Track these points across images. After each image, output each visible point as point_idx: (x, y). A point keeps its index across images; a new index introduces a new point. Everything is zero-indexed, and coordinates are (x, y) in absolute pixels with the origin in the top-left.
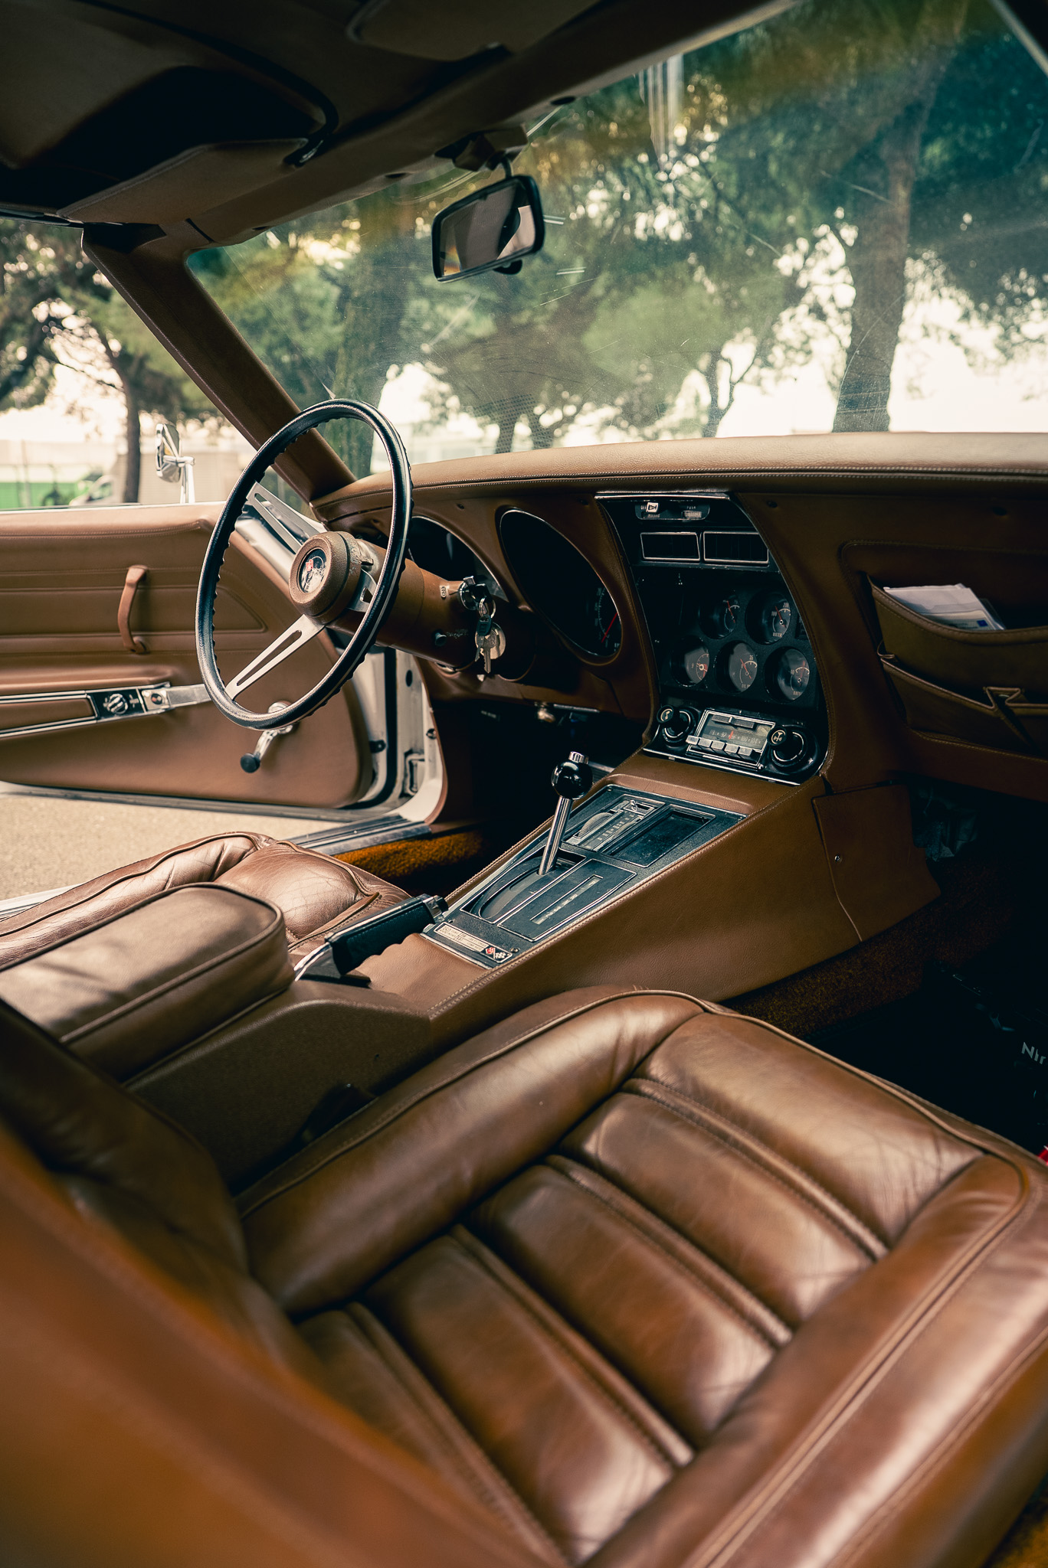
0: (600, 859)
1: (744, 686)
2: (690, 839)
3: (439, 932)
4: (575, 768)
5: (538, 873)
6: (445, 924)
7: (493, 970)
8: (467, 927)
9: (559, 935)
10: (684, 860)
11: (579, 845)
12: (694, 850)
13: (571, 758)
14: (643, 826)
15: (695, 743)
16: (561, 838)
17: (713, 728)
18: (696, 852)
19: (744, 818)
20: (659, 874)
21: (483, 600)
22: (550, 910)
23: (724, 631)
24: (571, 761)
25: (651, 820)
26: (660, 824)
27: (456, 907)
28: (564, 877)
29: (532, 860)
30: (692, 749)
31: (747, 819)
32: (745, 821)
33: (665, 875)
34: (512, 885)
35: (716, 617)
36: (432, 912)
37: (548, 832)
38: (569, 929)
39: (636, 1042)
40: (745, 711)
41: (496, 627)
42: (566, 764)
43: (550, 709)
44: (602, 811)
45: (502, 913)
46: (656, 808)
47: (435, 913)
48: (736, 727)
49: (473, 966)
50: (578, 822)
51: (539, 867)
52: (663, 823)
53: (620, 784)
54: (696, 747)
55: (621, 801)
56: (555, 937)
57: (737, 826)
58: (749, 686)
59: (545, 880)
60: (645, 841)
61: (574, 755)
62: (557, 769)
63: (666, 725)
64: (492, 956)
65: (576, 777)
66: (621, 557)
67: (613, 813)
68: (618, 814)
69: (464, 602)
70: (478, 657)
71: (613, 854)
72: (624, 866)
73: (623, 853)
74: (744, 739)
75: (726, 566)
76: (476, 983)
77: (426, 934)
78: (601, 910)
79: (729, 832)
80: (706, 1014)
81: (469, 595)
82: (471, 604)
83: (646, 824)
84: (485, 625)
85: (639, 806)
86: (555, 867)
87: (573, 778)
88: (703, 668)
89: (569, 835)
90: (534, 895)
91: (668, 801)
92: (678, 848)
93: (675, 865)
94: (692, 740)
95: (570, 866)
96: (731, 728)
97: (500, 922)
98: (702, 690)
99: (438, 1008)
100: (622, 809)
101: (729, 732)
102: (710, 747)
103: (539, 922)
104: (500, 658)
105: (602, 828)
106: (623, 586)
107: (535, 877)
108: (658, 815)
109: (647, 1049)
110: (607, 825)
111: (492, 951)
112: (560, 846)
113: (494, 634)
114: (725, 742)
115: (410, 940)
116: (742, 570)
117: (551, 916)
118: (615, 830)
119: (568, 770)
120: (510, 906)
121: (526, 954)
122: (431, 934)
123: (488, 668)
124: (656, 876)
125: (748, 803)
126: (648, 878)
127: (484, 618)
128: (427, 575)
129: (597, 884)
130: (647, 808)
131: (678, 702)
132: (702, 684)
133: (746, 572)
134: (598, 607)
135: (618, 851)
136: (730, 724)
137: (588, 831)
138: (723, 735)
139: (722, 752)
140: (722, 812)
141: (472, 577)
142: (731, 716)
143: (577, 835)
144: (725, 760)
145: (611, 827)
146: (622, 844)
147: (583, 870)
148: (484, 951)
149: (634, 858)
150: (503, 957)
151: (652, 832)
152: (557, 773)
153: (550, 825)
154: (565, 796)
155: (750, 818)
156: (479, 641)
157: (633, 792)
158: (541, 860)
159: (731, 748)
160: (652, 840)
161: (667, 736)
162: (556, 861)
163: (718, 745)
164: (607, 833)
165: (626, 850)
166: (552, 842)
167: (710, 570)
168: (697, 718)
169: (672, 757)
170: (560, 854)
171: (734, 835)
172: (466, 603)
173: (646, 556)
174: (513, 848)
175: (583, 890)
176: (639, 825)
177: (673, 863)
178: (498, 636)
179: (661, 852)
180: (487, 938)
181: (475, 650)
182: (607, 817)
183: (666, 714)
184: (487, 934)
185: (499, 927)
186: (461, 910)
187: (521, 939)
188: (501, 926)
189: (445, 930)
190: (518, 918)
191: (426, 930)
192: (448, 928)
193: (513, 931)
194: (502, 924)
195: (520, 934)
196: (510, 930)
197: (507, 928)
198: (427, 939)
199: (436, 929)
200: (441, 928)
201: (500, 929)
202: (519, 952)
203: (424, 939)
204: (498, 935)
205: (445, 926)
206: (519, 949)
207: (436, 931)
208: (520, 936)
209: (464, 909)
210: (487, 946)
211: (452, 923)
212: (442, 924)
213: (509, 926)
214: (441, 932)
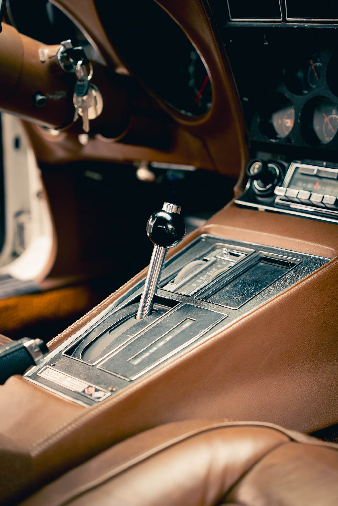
0: (193, 303)
1: (327, 139)
2: (278, 282)
3: (42, 375)
4: (169, 218)
5: (135, 318)
6: (47, 368)
7: (92, 407)
8: (67, 370)
9: (154, 373)
10: (271, 301)
11: (175, 291)
12: (281, 292)
13: (164, 208)
14: (234, 271)
15: (283, 194)
16: (157, 285)
17: (299, 180)
18: (283, 294)
19: (328, 261)
20: (249, 315)
21: (80, 62)
22: (145, 351)
23: (309, 88)
24: (164, 211)
25: (242, 266)
26: (250, 270)
27: (59, 351)
28: (160, 320)
29: (130, 306)
30: (281, 200)
31: (331, 263)
32: (329, 264)
33: (254, 316)
34: (111, 329)
35: (300, 74)
36: (33, 354)
37: (145, 281)
38: (163, 368)
39: (226, 471)
40: (329, 163)
41: (93, 88)
42: (160, 214)
43: (150, 168)
44: (196, 259)
45: (101, 356)
46: (246, 255)
47: (37, 356)
48: (321, 178)
49: (73, 405)
50: (173, 270)
51: (137, 312)
52: (253, 269)
53: (213, 234)
54: (285, 198)
55: (214, 249)
56: (150, 376)
57: (321, 269)
58: (331, 139)
59: (142, 324)
60: (236, 285)
61: (167, 206)
62: (151, 219)
63: (256, 177)
64: (91, 395)
65: (170, 227)
66: (209, 19)
67: (206, 260)
68: (211, 262)
69: (62, 65)
70: (76, 117)
71: (206, 298)
72: (215, 309)
73: (215, 297)
74: (329, 189)
75: (306, 25)
76: (76, 420)
77: (30, 377)
78: (193, 349)
79: (314, 274)
80: (292, 444)
81: (67, 58)
82: (70, 67)
83: (237, 269)
84: (82, 86)
85: (231, 254)
86: (151, 312)
87: (167, 227)
88: (289, 123)
89: (165, 282)
90: (132, 338)
91: (258, 248)
92: (266, 290)
93: (263, 306)
94: (279, 191)
95: (165, 311)
96: (316, 179)
97: (99, 363)
98: (288, 144)
99: (39, 445)
100: (215, 257)
101: (314, 183)
102: (297, 197)
103: (136, 362)
104: (98, 118)
105: (196, 275)
106: (212, 46)
107: (132, 322)
108: (248, 262)
109: (236, 476)
110: (201, 272)
111: (92, 390)
112: (156, 291)
113: (91, 95)
114: (311, 192)
115: (12, 381)
116: (321, 28)
117: (147, 357)
118: (209, 276)
119: (162, 221)
120: (109, 348)
121: (123, 392)
122: (35, 377)
123: (86, 127)
124: (246, 316)
125: (332, 247)
126: (238, 319)
127: (83, 80)
128: (26, 40)
129: (191, 326)
130: (238, 256)
131: (266, 156)
132: (288, 139)
133: (325, 29)
134: (191, 69)
135: (210, 296)
136: (316, 176)
137: (182, 278)
138: (310, 186)
139: (308, 202)
140: (308, 257)
141: (69, 41)
142: (315, 168)
143: (173, 282)
144: (311, 209)
145: (205, 274)
146: (214, 289)
147: (178, 313)
148: (84, 391)
149: (226, 302)
150: (101, 396)
151: (243, 277)
152: (151, 223)
153: (146, 275)
154: (160, 245)
155: (334, 261)
156: (78, 102)
157: (225, 241)
158: (138, 306)
159: (316, 198)
160: (243, 284)
161: (256, 188)
162: (152, 306)
163: (304, 196)
164: (201, 280)
165: (218, 294)
166: (148, 288)
167: (292, 29)
168: (284, 171)
169: (262, 208)
170: (156, 299)
171: (319, 277)
172: (65, 66)
173: (232, 18)
174: (113, 295)
175: (177, 331)
176: (231, 270)
177: (261, 305)
178: (95, 97)
179: (251, 294)
180: (88, 378)
181: (73, 110)
182: (201, 264)
183: (256, 168)
184: (87, 375)
185: (99, 368)
186: (63, 354)
187: (118, 378)
188: (100, 367)
189: (48, 373)
190: (116, 359)
191: (29, 373)
192: (50, 371)
193: (111, 371)
194: (101, 365)
195: (118, 374)
196: (109, 370)
197: (106, 369)
198: (31, 382)
199: (39, 372)
200: (44, 372)
201: (99, 370)
202: (117, 390)
203: (28, 381)
204: (97, 375)
205: (48, 369)
206: (117, 388)
207: (40, 374)
208: (118, 376)
209: (66, 353)
210: (87, 386)
211: (54, 366)
212: (45, 367)
213: (108, 367)
214: (44, 375)
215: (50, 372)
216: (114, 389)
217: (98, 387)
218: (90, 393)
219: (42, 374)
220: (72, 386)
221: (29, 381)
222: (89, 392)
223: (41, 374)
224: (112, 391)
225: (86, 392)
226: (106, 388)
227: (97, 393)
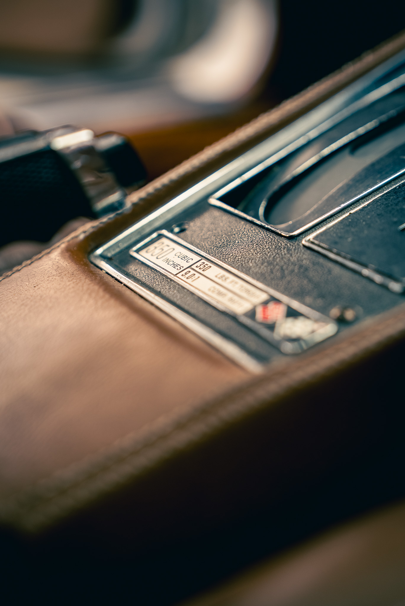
3: (144, 256)
6: (160, 236)
7: (267, 370)
27: (201, 194)
77: (109, 260)
97: (311, 232)
111: (276, 313)
122: (121, 259)
148: (252, 314)
184: (270, 263)
185: (307, 244)
186: (213, 201)
187: (364, 281)
188: (313, 243)
189: (161, 250)
190: (364, 223)
191: (108, 249)
192: (168, 246)
193: (345, 258)
194: (316, 238)
195: (365, 266)
196: (338, 254)
197: (330, 250)
198: (107, 273)
199: (135, 248)
200: (151, 247)
201: (309, 252)
202: (356, 319)
203: (99, 270)
204: (301, 266)
205: (164, 240)
206: (360, 310)
207: (137, 251)
208: (365, 272)
209: (221, 199)
210: (264, 297)
211: (182, 234)
212: (155, 235)
213: (336, 243)
214: (148, 256)
215: (166, 249)
216: (349, 315)
217: (296, 305)
218: (270, 321)
219: (143, 253)
220: (220, 293)
221: (101, 269)
222: (265, 318)
223: (141, 253)
224: (341, 321)
225: (259, 315)
226: (324, 310)
227: (290, 320)
